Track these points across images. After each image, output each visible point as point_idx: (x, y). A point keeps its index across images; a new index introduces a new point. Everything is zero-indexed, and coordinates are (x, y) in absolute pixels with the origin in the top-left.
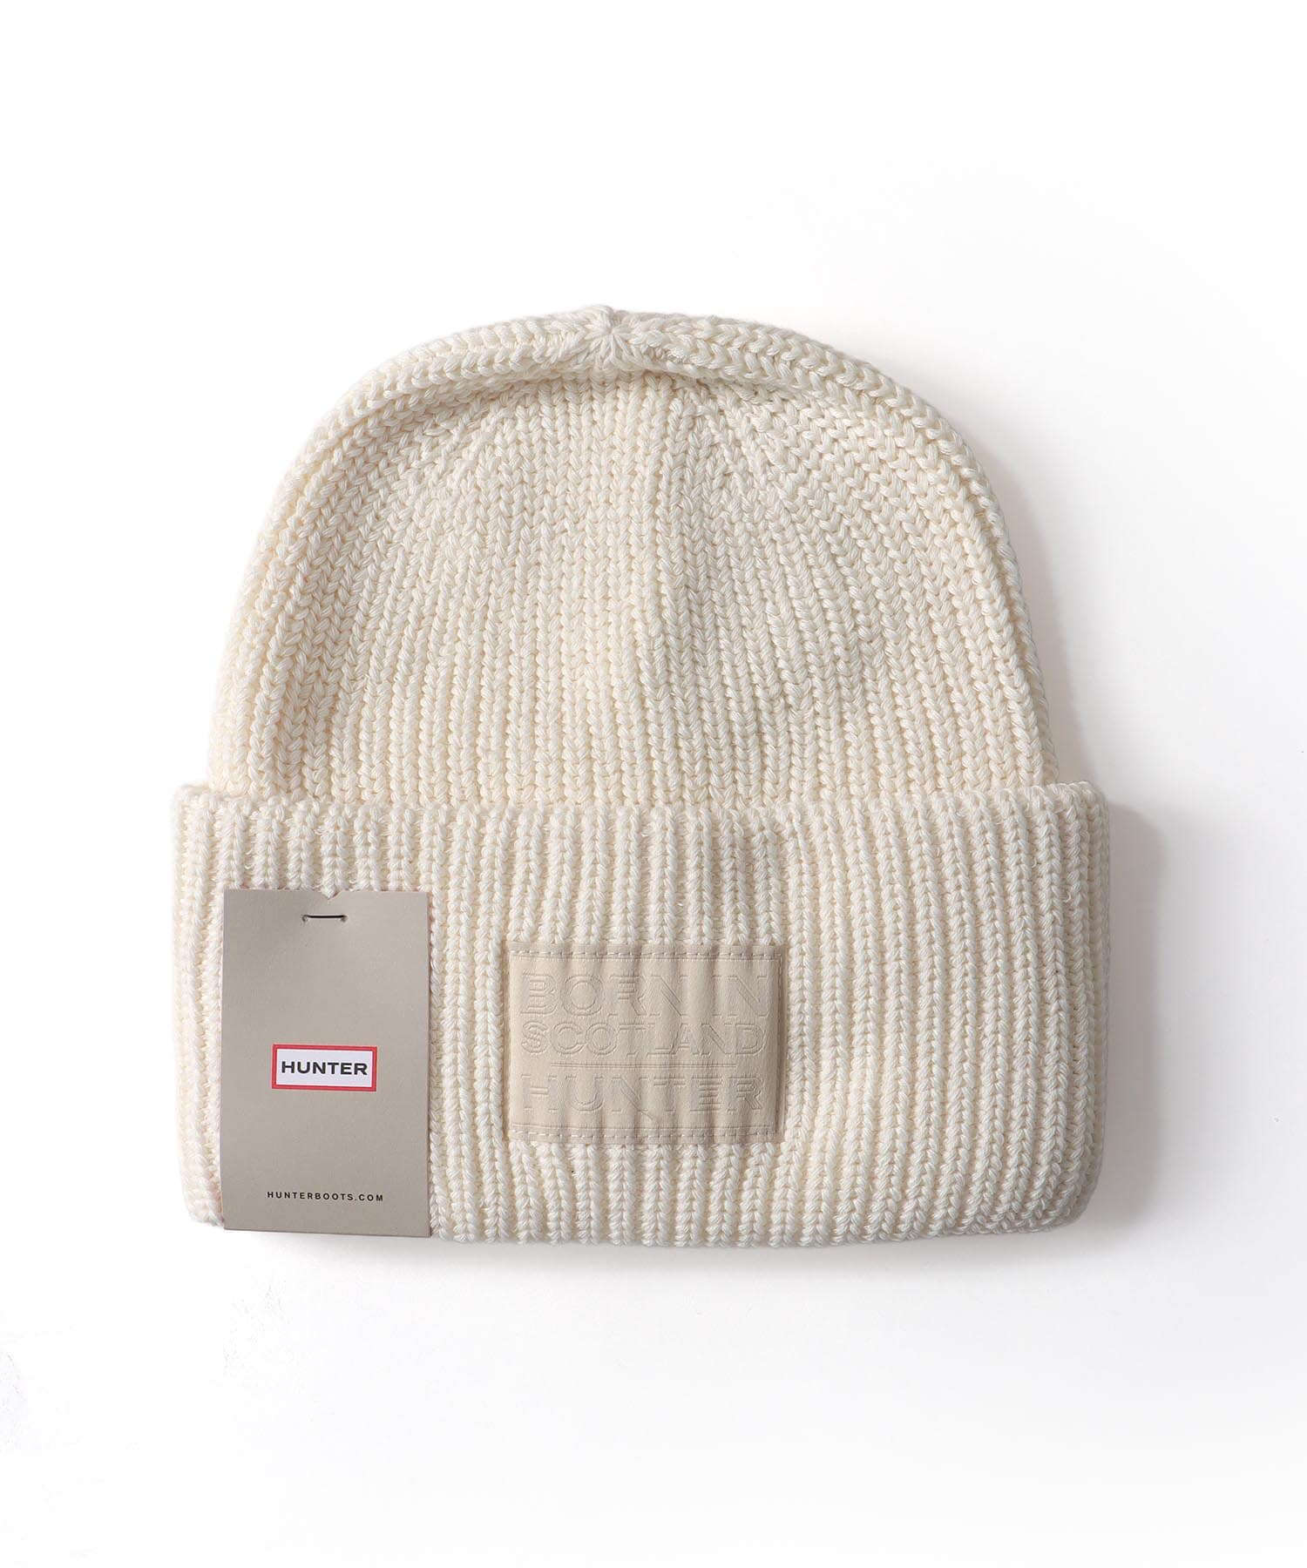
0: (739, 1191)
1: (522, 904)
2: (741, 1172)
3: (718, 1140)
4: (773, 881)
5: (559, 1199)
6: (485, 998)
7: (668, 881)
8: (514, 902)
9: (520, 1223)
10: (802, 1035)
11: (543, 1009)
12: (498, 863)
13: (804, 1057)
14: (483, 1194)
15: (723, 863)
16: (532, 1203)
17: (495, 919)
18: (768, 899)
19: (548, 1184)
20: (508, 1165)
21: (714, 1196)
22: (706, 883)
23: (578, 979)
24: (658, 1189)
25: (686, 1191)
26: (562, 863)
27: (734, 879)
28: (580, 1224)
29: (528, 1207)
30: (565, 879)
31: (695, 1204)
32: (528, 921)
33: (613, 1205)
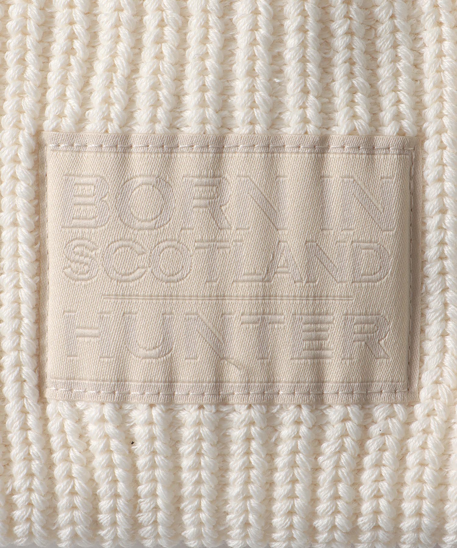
0: (358, 470)
1: (64, 81)
2: (361, 443)
3: (329, 398)
4: (403, 50)
5: (115, 481)
6: (15, 209)
7: (260, 49)
8: (53, 78)
9: (61, 516)
10: (442, 258)
11: (92, 222)
12: (31, 26)
13: (445, 290)
14: (11, 476)
15: (334, 26)
16: (78, 488)
17: (28, 102)
18: (396, 75)
19: (99, 460)
20: (45, 435)
21: (324, 477)
22: (311, 52)
23: (140, 180)
24: (248, 467)
25: (286, 470)
26: (117, 25)
27: (350, 47)
28: (144, 518)
29: (73, 493)
30: (122, 47)
31: (299, 488)
32: (72, 104)
33: (187, 489)
